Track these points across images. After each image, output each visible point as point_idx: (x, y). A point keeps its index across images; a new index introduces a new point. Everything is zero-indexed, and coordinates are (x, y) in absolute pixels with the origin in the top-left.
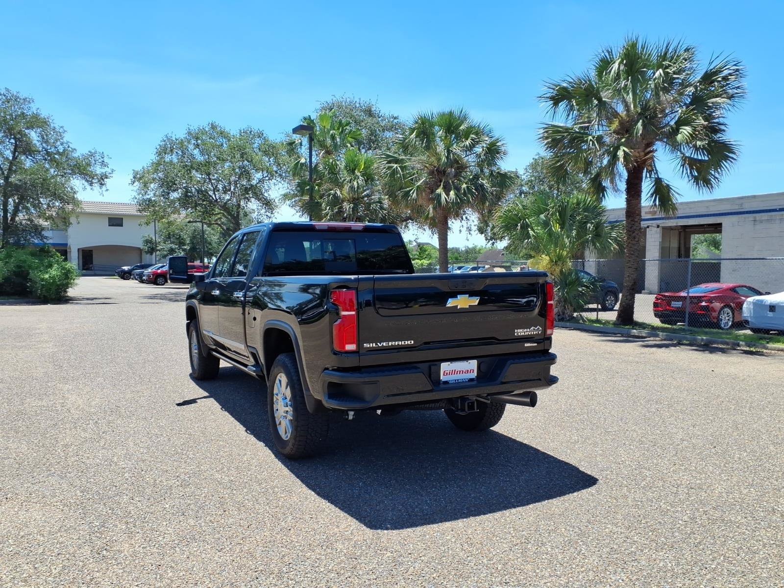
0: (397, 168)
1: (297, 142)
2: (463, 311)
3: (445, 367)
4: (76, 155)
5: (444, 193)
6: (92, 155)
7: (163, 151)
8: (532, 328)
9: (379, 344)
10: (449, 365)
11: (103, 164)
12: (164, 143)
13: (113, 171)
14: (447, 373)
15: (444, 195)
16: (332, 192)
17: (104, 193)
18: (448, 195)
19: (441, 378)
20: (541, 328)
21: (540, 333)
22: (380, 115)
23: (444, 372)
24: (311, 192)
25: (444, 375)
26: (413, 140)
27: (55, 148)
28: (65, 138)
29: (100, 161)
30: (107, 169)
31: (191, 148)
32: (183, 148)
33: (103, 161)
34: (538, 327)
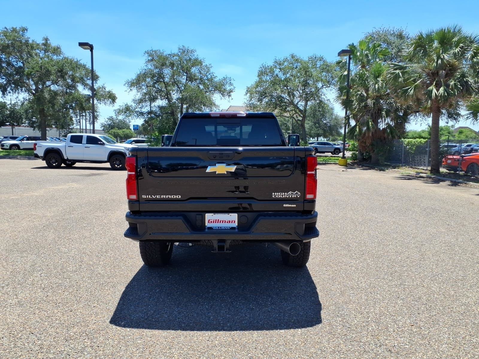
0: (399, 73)
1: (343, 61)
2: (221, 176)
3: (209, 217)
4: (216, 80)
5: (435, 89)
6: (225, 79)
7: (261, 74)
8: (290, 192)
9: (153, 196)
10: (212, 215)
11: (231, 84)
12: (261, 69)
13: (234, 87)
14: (211, 222)
15: (435, 90)
16: (359, 93)
18: (438, 90)
19: (206, 225)
20: (299, 193)
21: (298, 196)
22: (409, 37)
23: (209, 220)
24: (348, 94)
25: (209, 222)
26: (411, 52)
27: (207, 76)
28: (212, 70)
29: (229, 82)
30: (232, 87)
31: (277, 71)
32: (272, 71)
33: (230, 83)
34: (296, 192)
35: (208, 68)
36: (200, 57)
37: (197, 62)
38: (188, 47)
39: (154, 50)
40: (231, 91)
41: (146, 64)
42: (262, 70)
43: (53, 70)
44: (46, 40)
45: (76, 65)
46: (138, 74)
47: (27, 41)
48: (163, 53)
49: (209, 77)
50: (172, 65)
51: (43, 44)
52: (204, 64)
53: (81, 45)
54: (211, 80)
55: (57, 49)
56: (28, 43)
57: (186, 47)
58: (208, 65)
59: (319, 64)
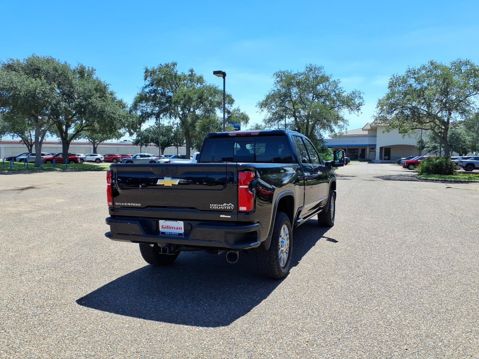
3: (162, 223)
6: (354, 93)
8: (225, 204)
9: (122, 203)
11: (360, 98)
12: (391, 80)
13: (363, 101)
14: (164, 227)
17: (360, 114)
19: (160, 230)
20: (233, 205)
21: (232, 208)
23: (162, 226)
25: (162, 228)
27: (335, 92)
28: (340, 85)
29: (358, 96)
30: (361, 101)
31: (412, 81)
32: (404, 81)
33: (360, 96)
34: (229, 204)
35: (336, 84)
36: (327, 74)
37: (324, 79)
38: (315, 65)
39: (282, 70)
40: (360, 104)
41: (275, 85)
42: (393, 81)
43: (195, 97)
44: (192, 71)
45: (214, 91)
46: (267, 95)
47: (176, 74)
48: (291, 73)
49: (337, 92)
50: (298, 84)
51: (190, 75)
52: (331, 80)
53: (215, 73)
54: (338, 95)
55: (200, 78)
56: (176, 76)
57: (313, 64)
58: (336, 80)
59: (464, 69)
